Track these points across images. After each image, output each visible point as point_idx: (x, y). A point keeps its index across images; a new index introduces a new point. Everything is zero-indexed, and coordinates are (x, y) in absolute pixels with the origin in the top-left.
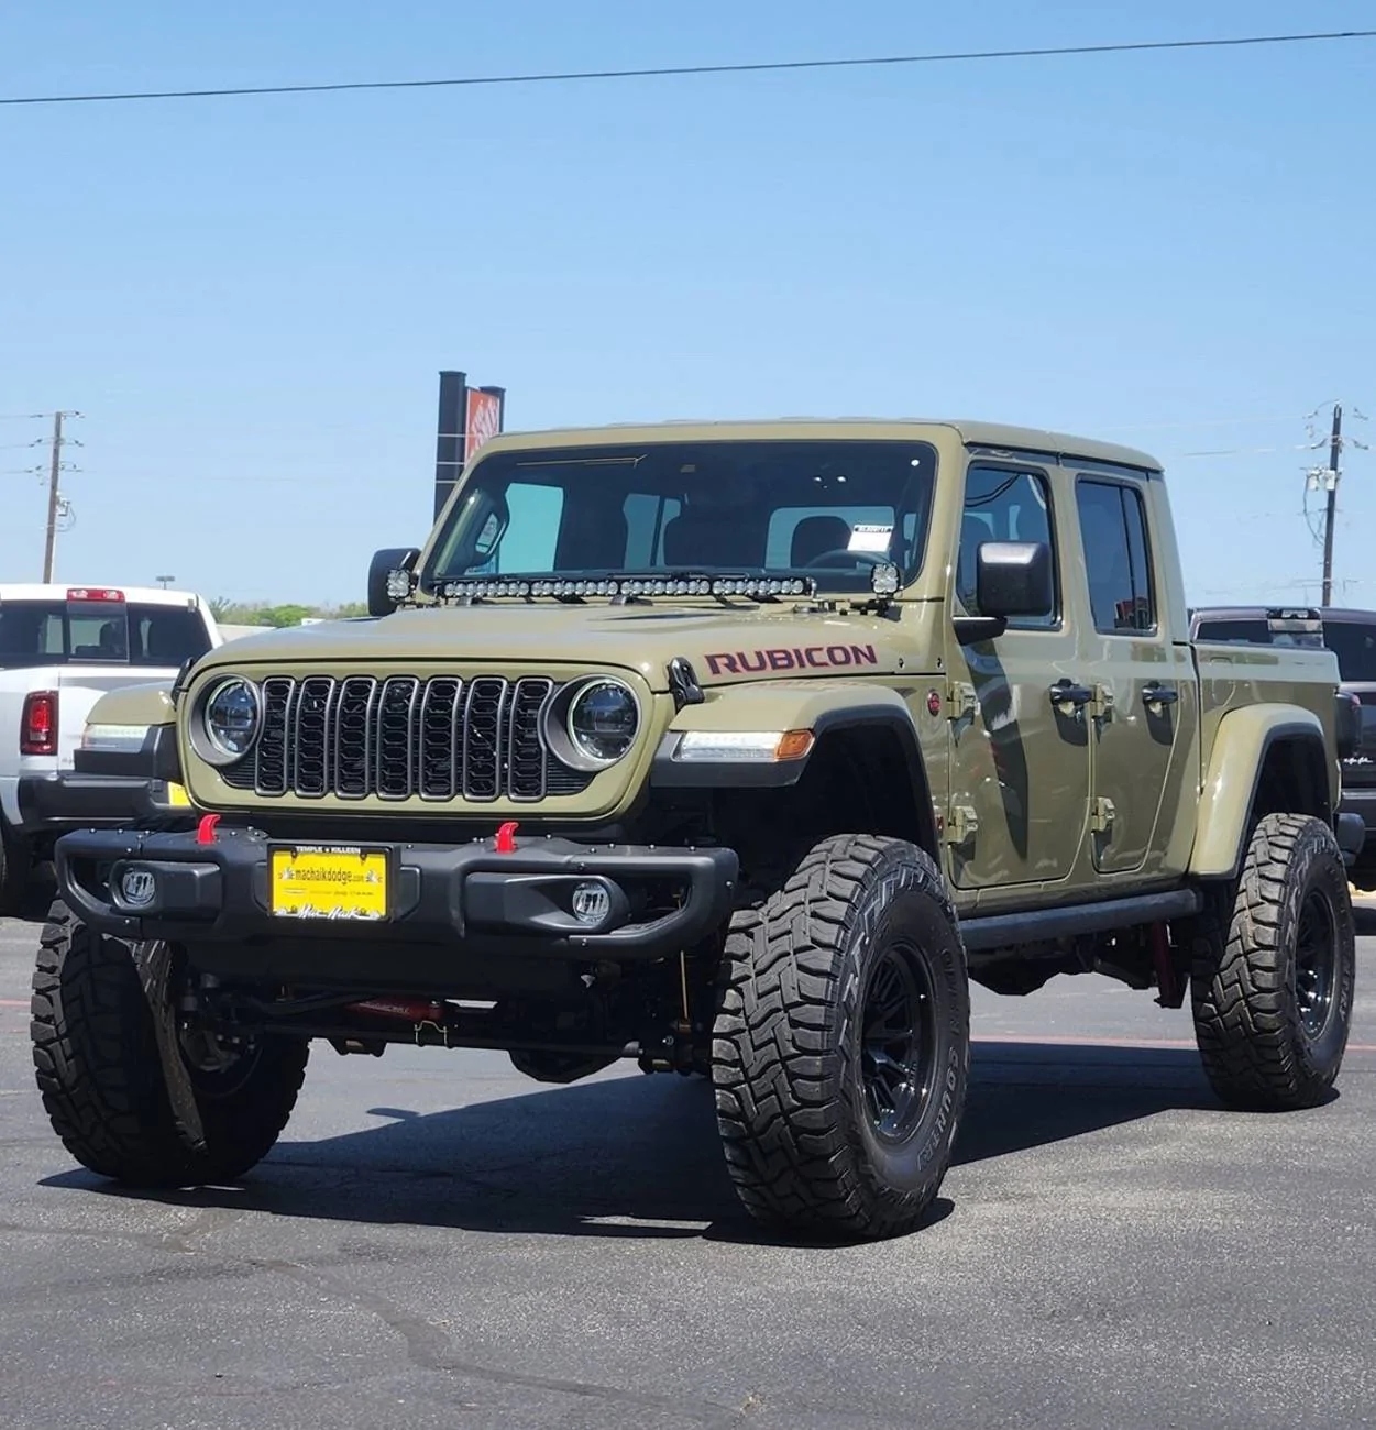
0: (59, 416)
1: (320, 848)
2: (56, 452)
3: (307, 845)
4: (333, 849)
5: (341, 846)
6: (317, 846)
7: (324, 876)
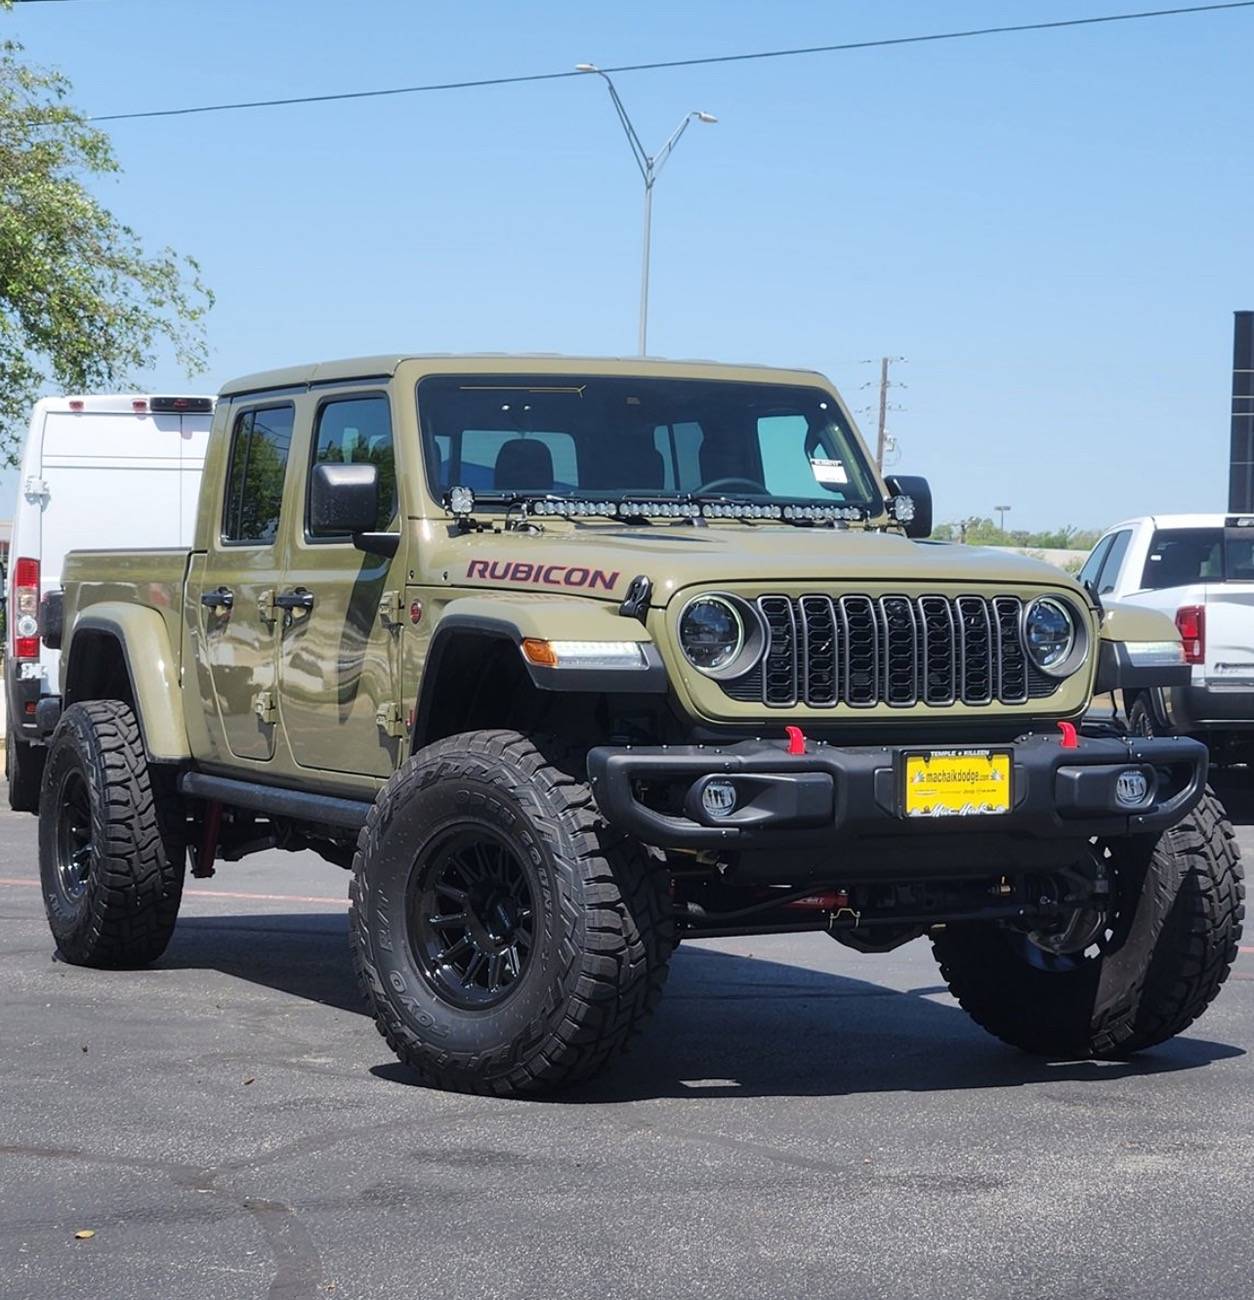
0: (885, 361)
1: (954, 752)
2: (883, 394)
3: (942, 750)
4: (965, 753)
5: (973, 750)
6: (951, 750)
7: (954, 777)
